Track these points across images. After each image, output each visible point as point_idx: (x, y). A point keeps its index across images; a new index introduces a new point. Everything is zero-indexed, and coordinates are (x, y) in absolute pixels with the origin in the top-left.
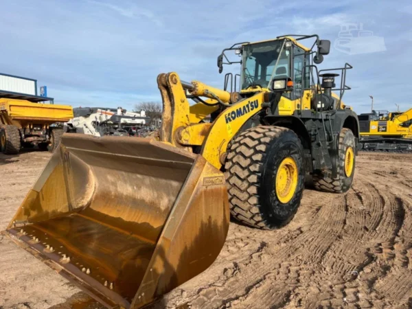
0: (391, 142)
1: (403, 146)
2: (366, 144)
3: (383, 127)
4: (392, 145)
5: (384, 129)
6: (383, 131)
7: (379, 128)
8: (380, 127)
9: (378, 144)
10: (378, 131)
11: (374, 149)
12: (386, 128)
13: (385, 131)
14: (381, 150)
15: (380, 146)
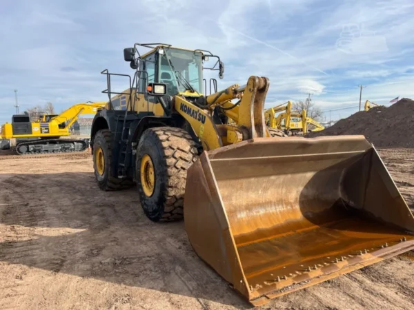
0: (54, 143)
1: (67, 146)
2: (30, 146)
3: (46, 129)
4: (56, 145)
5: (47, 131)
6: (46, 132)
7: (41, 130)
8: (43, 128)
9: (43, 146)
10: (41, 132)
11: (39, 151)
12: (48, 129)
13: (48, 132)
14: (47, 151)
15: (45, 148)
